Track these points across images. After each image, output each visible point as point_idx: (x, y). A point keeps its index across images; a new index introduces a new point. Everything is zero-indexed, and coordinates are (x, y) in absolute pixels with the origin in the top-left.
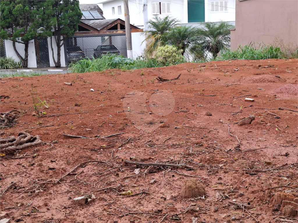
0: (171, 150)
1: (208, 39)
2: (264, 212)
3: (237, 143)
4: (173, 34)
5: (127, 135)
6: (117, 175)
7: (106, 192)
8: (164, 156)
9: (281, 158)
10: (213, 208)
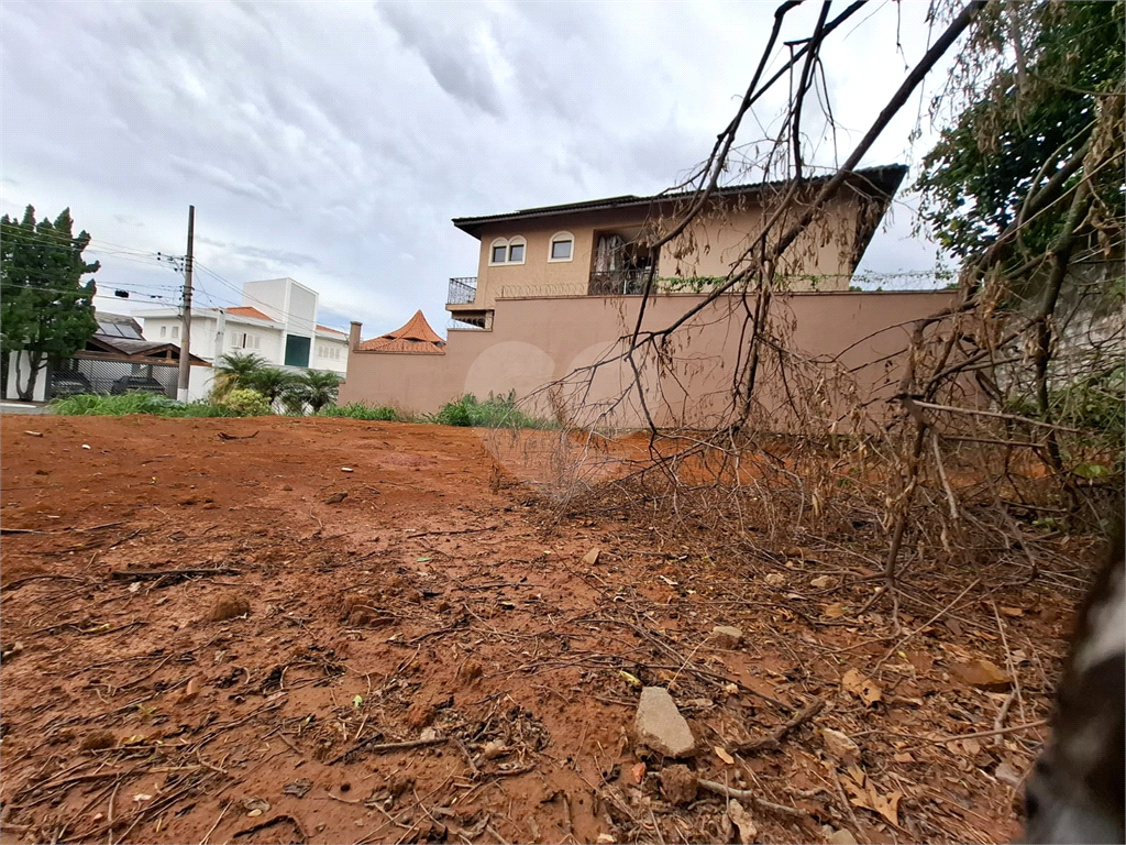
0: (214, 545)
1: (309, 388)
2: (328, 625)
3: (318, 528)
4: (259, 378)
5: (137, 523)
6: (91, 597)
7: (52, 633)
8: (197, 555)
9: (369, 544)
10: (255, 631)
